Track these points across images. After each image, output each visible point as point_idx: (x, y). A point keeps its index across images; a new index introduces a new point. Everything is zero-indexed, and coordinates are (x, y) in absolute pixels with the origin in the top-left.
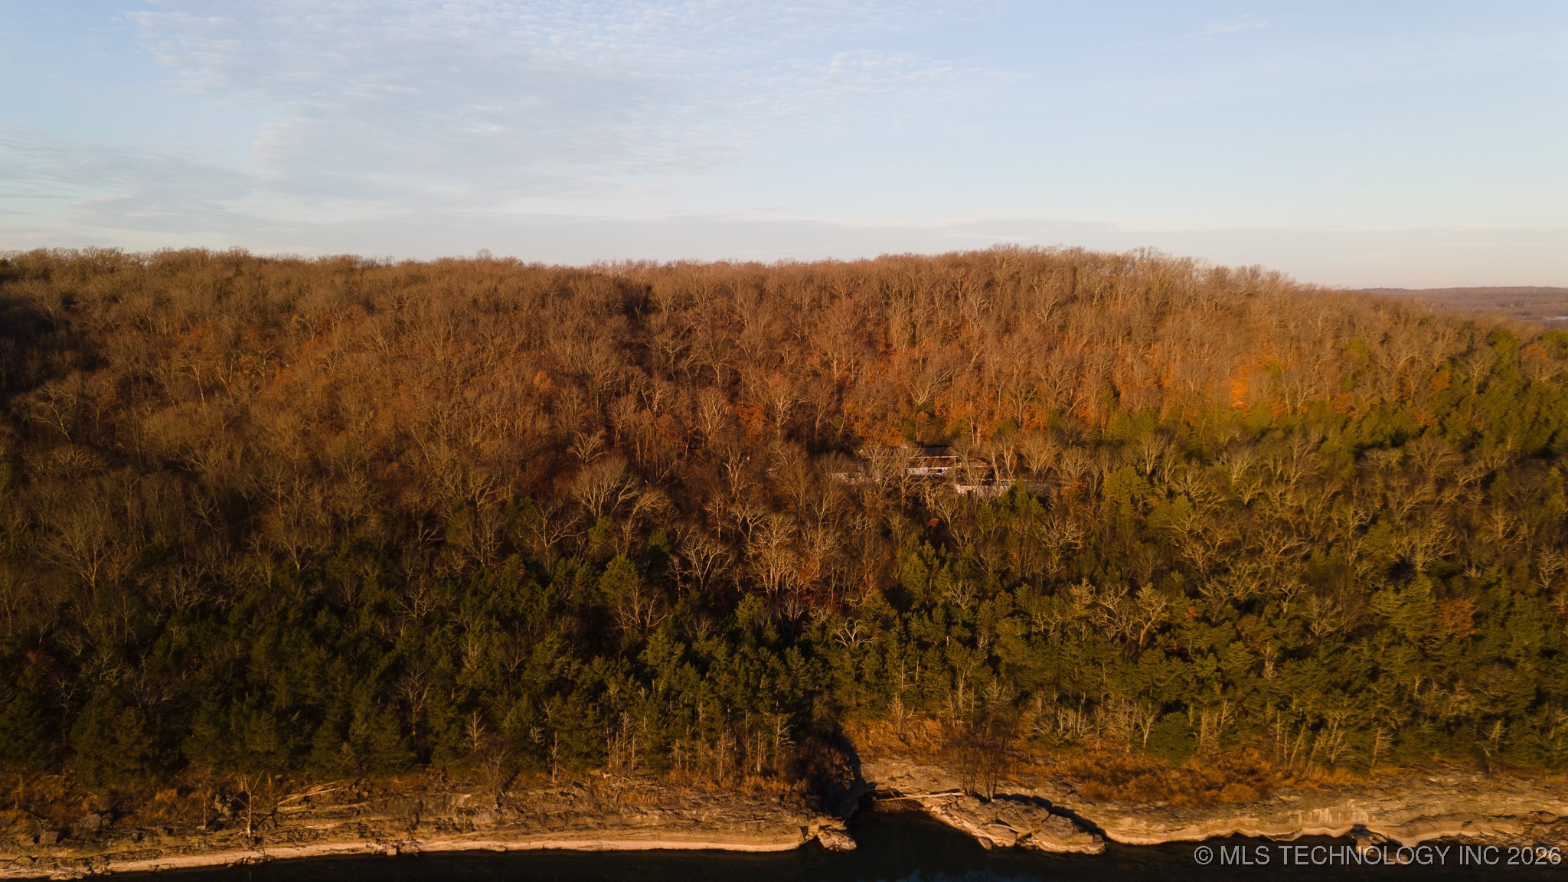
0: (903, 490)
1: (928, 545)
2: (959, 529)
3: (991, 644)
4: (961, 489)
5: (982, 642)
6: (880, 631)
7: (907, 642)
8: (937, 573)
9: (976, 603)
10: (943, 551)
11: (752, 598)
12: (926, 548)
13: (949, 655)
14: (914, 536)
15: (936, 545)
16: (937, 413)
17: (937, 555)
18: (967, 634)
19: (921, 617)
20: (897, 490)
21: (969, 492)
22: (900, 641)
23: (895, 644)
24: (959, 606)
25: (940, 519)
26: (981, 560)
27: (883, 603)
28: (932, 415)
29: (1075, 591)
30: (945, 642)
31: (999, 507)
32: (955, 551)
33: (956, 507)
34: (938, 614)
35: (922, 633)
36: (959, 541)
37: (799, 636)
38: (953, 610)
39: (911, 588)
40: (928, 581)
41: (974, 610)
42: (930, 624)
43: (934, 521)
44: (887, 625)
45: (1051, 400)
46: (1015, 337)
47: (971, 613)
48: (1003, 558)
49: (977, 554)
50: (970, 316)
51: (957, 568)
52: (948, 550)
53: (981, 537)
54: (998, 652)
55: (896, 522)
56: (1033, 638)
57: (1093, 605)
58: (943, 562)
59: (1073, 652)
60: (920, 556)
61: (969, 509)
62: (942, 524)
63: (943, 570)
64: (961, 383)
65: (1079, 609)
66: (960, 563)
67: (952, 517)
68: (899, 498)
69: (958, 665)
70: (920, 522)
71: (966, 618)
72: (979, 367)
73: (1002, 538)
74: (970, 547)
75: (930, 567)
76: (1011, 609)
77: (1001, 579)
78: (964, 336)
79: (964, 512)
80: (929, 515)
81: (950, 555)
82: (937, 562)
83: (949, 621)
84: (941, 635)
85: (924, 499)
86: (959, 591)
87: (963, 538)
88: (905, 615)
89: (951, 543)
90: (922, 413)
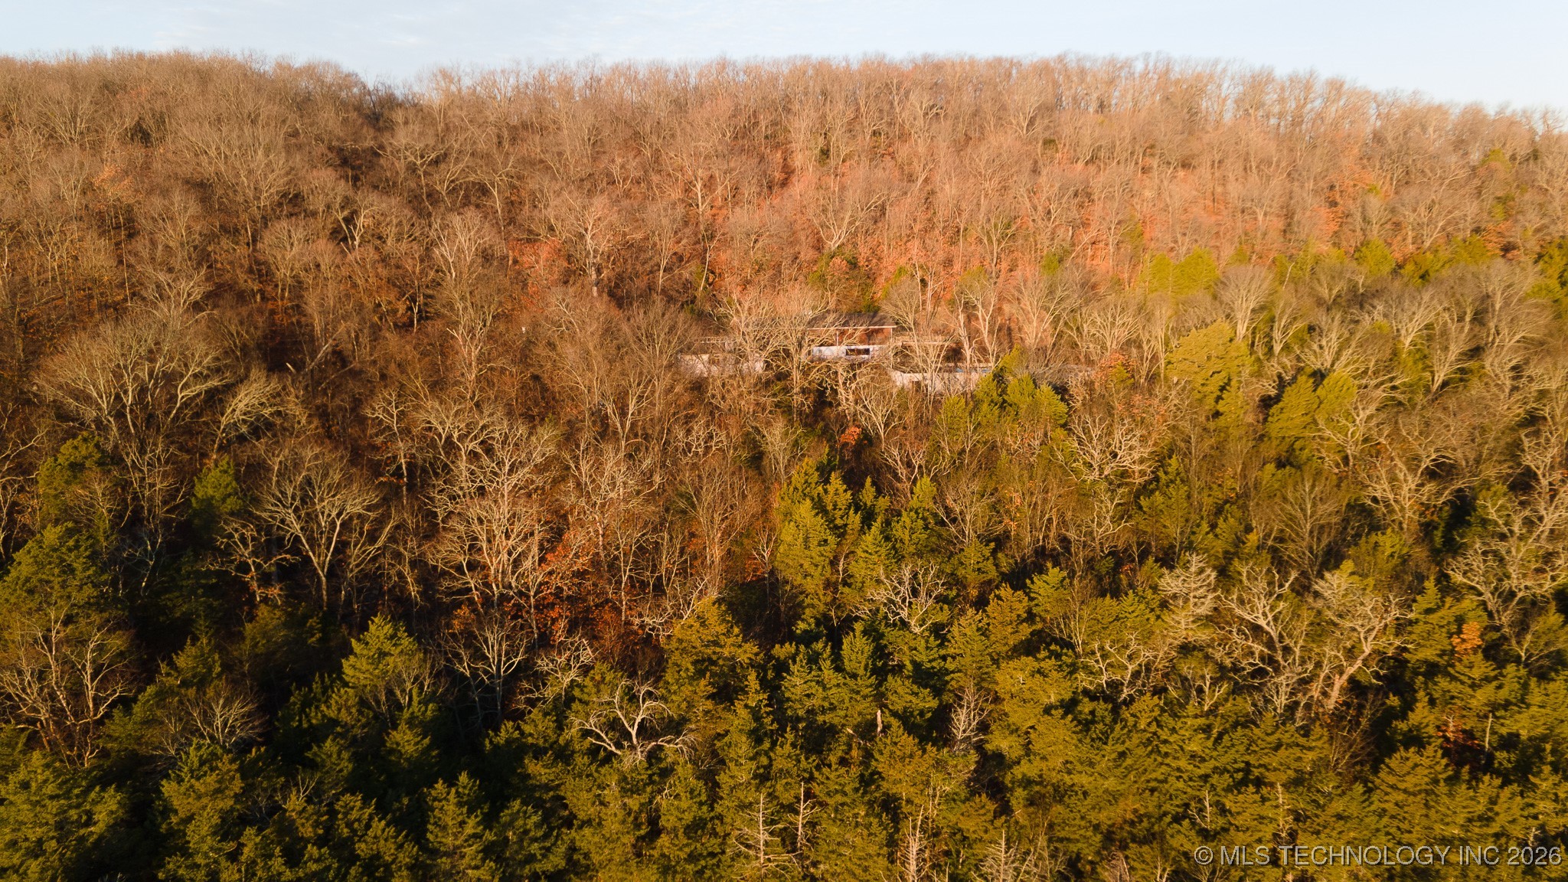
0: (796, 375)
1: (836, 482)
2: (901, 446)
3: (984, 727)
4: (902, 379)
5: (962, 722)
6: (709, 705)
7: (775, 737)
8: (856, 543)
9: (942, 617)
10: (868, 493)
11: (388, 629)
12: (831, 489)
13: (881, 764)
14: (809, 463)
15: (853, 482)
16: (862, 262)
17: (856, 505)
18: (927, 702)
19: (813, 660)
20: (783, 376)
21: (918, 383)
22: (756, 736)
23: (743, 746)
24: (904, 625)
25: (864, 430)
26: (948, 511)
27: (722, 629)
28: (853, 264)
29: (1171, 583)
30: (873, 724)
31: (977, 403)
32: (895, 493)
33: (894, 407)
34: (856, 648)
35: (816, 702)
36: (902, 471)
37: (497, 730)
38: (891, 635)
39: (799, 580)
40: (834, 563)
41: (939, 632)
42: (839, 678)
43: (852, 434)
44: (726, 693)
45: (1044, 239)
46: (982, 149)
47: (933, 642)
48: (993, 507)
49: (939, 497)
50: (912, 126)
51: (898, 531)
52: (879, 492)
53: (944, 463)
54: (1001, 742)
55: (776, 438)
56: (1086, 706)
57: (1215, 618)
58: (868, 518)
59: (1193, 747)
60: (820, 507)
61: (919, 411)
62: (868, 440)
63: (869, 538)
64: (898, 215)
65: (1182, 625)
66: (905, 518)
67: (887, 425)
68: (786, 390)
69: (904, 791)
70: (827, 434)
71: (922, 657)
72: (929, 198)
73: (988, 460)
74: (925, 484)
75: (840, 532)
76: (1026, 630)
77: (994, 552)
78: (903, 151)
79: (910, 417)
80: (842, 422)
81: (883, 503)
82: (855, 520)
83: (882, 666)
84: (864, 706)
85: (835, 392)
86: (906, 590)
87: (909, 465)
88: (782, 651)
89: (883, 478)
90: (837, 260)
